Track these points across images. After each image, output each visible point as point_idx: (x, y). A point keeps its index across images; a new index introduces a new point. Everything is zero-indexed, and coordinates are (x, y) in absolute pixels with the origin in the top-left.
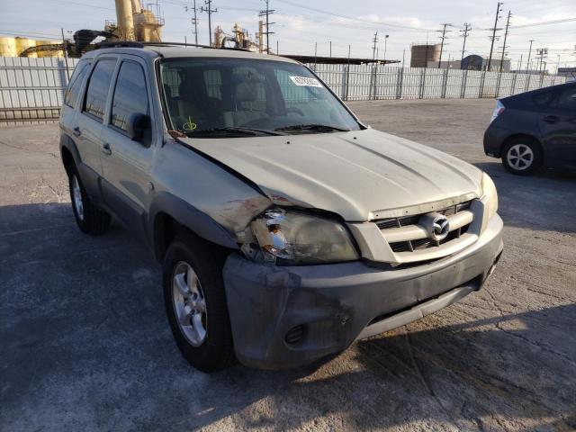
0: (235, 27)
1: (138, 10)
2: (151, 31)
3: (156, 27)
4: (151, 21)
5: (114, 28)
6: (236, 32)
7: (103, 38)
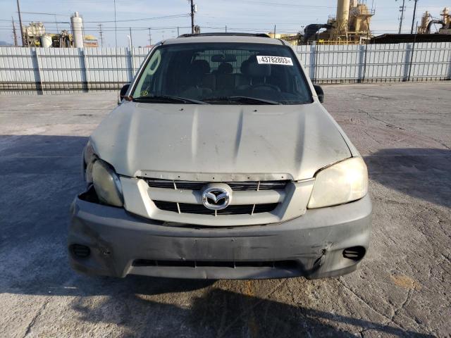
0: (444, 11)
1: (355, 5)
2: (362, 22)
3: (366, 17)
4: (364, 13)
5: (334, 21)
6: (444, 15)
7: (325, 29)
